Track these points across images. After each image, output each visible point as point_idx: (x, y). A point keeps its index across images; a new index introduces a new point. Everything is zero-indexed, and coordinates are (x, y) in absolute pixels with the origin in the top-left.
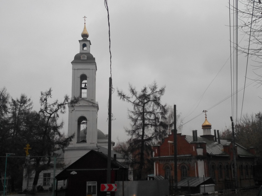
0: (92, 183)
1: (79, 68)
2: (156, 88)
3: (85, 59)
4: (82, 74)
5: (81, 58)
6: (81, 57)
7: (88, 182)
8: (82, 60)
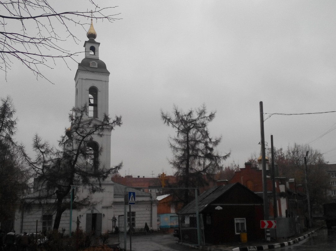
0: (240, 220)
1: (88, 78)
2: (205, 113)
3: (95, 67)
4: (92, 86)
5: (89, 66)
6: (90, 64)
7: (236, 219)
8: (92, 68)
